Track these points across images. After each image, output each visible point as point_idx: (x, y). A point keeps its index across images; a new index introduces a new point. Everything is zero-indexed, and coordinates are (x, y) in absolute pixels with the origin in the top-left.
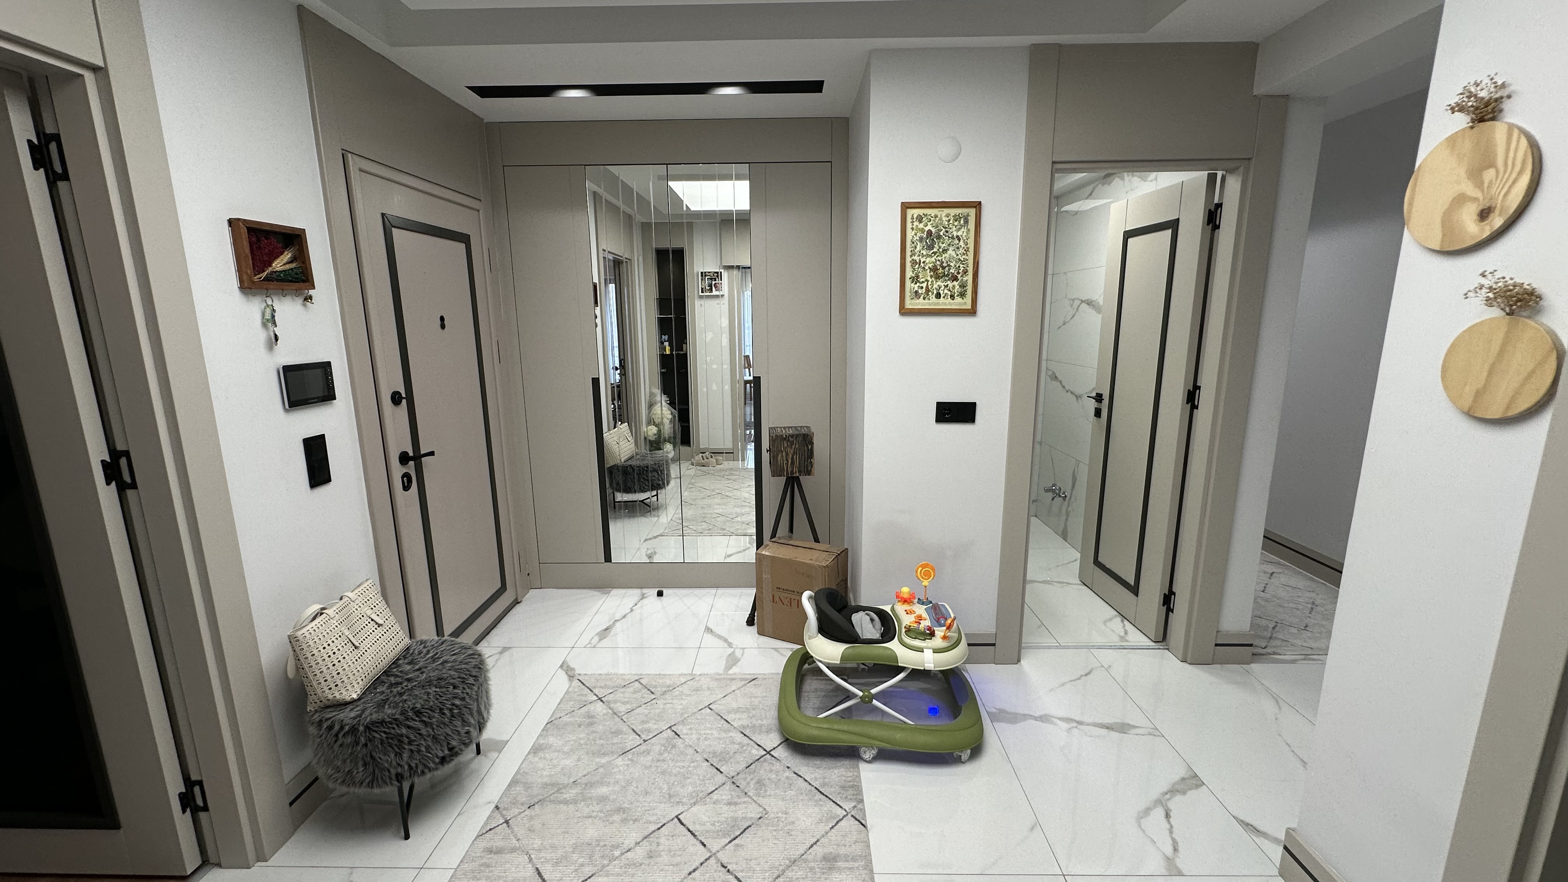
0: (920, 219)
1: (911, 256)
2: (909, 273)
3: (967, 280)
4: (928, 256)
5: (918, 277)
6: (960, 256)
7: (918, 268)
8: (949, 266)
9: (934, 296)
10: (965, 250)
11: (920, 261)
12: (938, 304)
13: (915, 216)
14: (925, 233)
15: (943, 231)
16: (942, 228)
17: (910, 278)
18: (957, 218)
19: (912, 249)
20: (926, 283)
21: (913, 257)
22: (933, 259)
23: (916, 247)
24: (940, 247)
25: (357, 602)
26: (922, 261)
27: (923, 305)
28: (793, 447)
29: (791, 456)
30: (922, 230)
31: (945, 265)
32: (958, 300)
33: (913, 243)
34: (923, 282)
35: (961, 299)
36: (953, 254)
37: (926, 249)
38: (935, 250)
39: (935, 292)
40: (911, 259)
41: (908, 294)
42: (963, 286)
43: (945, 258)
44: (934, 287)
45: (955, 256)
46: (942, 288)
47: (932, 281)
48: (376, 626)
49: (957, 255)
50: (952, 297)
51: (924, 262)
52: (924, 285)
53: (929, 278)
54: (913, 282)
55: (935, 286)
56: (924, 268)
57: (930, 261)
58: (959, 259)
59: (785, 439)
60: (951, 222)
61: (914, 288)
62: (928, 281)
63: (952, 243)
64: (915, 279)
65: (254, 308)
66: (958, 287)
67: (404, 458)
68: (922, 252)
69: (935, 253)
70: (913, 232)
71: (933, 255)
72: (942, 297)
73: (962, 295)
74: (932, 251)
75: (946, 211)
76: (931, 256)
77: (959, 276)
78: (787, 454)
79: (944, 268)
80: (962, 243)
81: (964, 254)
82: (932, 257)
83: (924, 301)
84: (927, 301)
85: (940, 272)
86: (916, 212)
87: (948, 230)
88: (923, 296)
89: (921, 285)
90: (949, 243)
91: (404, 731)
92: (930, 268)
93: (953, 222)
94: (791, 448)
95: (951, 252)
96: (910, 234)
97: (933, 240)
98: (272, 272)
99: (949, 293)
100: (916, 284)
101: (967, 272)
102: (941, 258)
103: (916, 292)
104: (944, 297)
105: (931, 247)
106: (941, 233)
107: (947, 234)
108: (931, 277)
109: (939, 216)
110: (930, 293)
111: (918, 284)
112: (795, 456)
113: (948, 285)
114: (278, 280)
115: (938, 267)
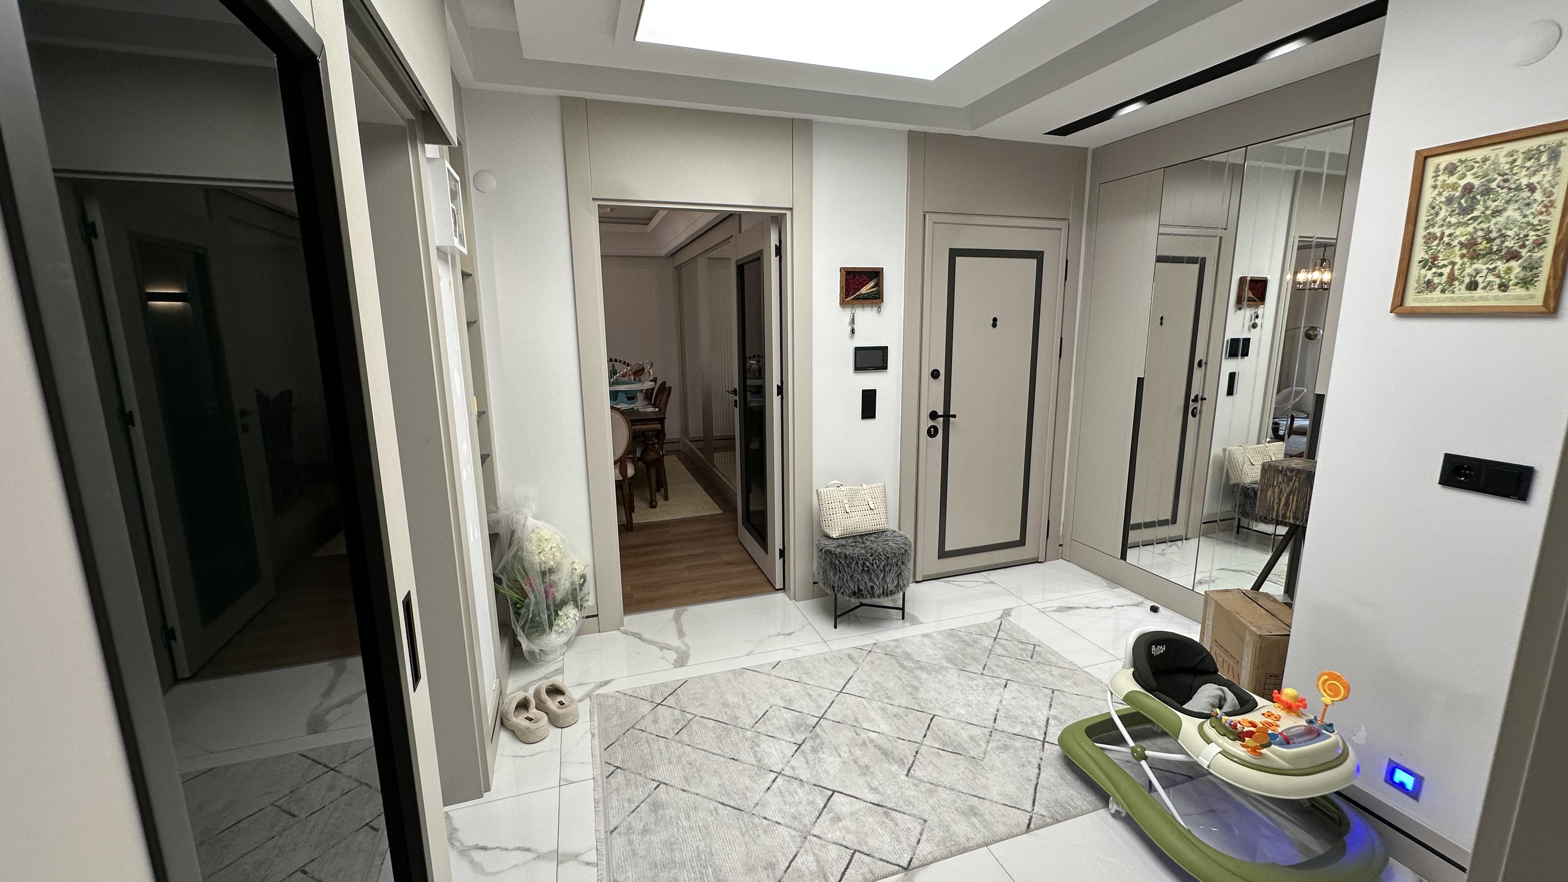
0: (1451, 170)
1: (1426, 228)
2: (1420, 253)
3: (1542, 257)
4: (1459, 224)
5: (1435, 258)
6: (1531, 217)
7: (1438, 245)
8: (1503, 236)
9: (1463, 287)
10: (1545, 206)
11: (1443, 234)
12: (1472, 299)
13: (1442, 167)
14: (1460, 189)
15: (1496, 182)
16: (1496, 176)
17: (1420, 262)
18: (1529, 155)
19: (1430, 217)
20: (1450, 267)
21: (1431, 230)
22: (1470, 229)
23: (1437, 214)
24: (1487, 208)
25: (866, 491)
26: (1446, 234)
27: (1439, 300)
28: (1291, 484)
29: (1285, 495)
30: (1454, 187)
31: (1494, 235)
32: (1519, 291)
33: (1433, 208)
34: (1444, 266)
35: (1524, 290)
36: (1517, 215)
37: (1458, 214)
38: (1476, 213)
39: (1467, 280)
40: (1425, 233)
41: (1412, 285)
42: (1532, 267)
43: (1496, 224)
44: (1465, 273)
45: (1520, 218)
46: (1483, 274)
47: (1463, 264)
48: (869, 509)
49: (1525, 216)
50: (1503, 287)
51: (1450, 235)
52: (1446, 271)
53: (1458, 260)
54: (1424, 267)
55: (1469, 270)
56: (1449, 244)
57: (1462, 234)
58: (1528, 223)
59: (1281, 472)
60: (1519, 162)
61: (1425, 277)
62: (1453, 264)
63: (1514, 198)
64: (1430, 263)
65: (847, 314)
66: (1519, 269)
67: (933, 415)
68: (1449, 219)
69: (1475, 219)
70: (1436, 192)
71: (1470, 222)
72: (1479, 288)
73: (1526, 283)
74: (1469, 217)
75: (1509, 147)
76: (1466, 224)
77: (1524, 252)
78: (1281, 492)
79: (1490, 240)
80: (1538, 195)
81: (1541, 213)
82: (1469, 225)
83: (1443, 296)
84: (1448, 295)
85: (1482, 247)
86: (1444, 161)
87: (1509, 177)
88: (1440, 287)
89: (1440, 271)
90: (1508, 198)
91: (837, 562)
92: (1461, 243)
93: (1524, 161)
94: (1288, 485)
95: (1512, 213)
96: (1428, 195)
97: (1474, 198)
98: (860, 295)
99: (1498, 281)
100: (1430, 269)
101: (1544, 242)
102: (1487, 225)
103: (1429, 283)
104: (1484, 288)
105: (1471, 209)
106: (1493, 185)
107: (1506, 185)
108: (1462, 256)
109: (1492, 159)
110: (1456, 283)
111: (1434, 270)
112: (1291, 497)
113: (1495, 268)
114: (863, 299)
115: (1479, 240)
